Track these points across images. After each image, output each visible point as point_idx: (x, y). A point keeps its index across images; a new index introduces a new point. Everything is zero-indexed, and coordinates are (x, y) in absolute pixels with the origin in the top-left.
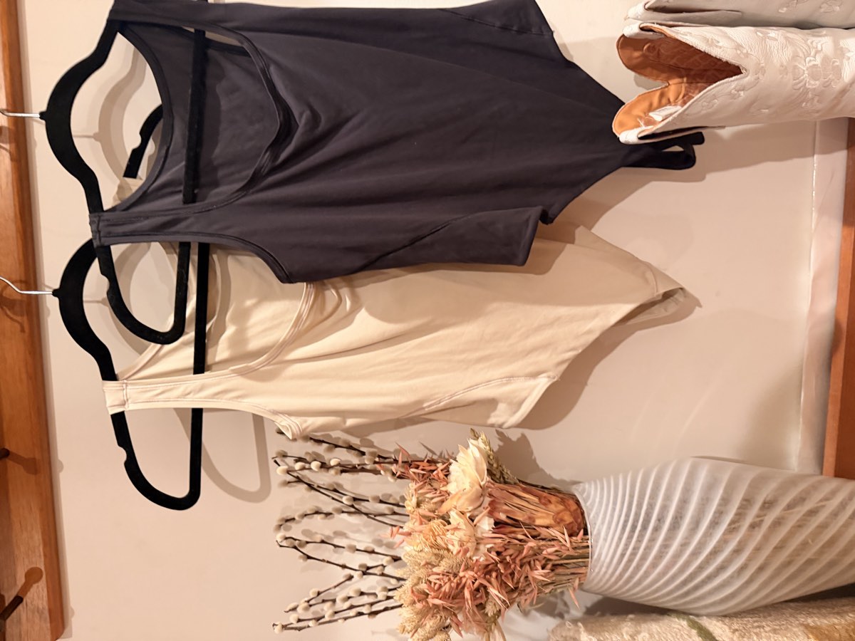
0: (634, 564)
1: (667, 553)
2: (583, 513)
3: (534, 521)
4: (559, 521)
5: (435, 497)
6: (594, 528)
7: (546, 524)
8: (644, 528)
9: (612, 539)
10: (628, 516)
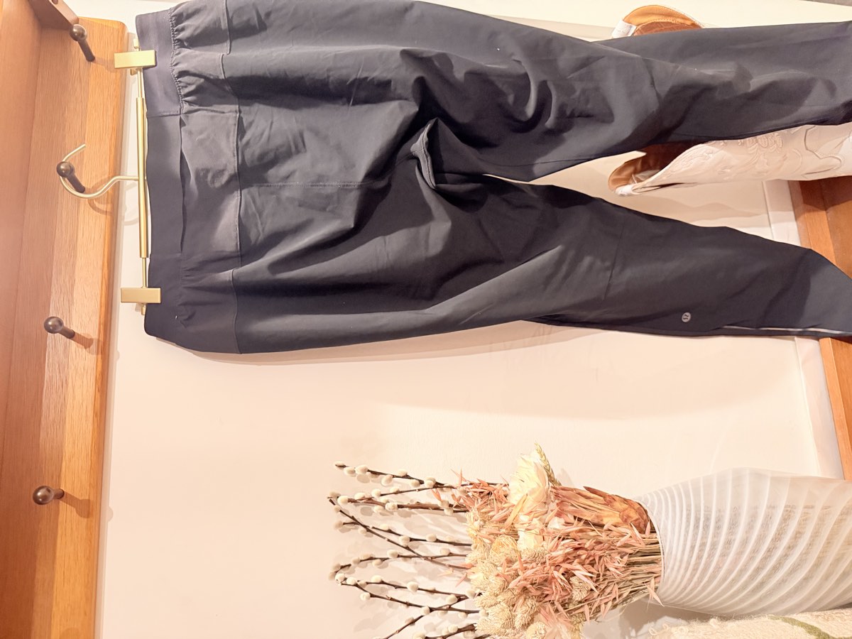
0: (705, 555)
3: (602, 520)
4: (626, 519)
6: (660, 524)
8: (707, 519)
9: (680, 532)
10: (689, 510)
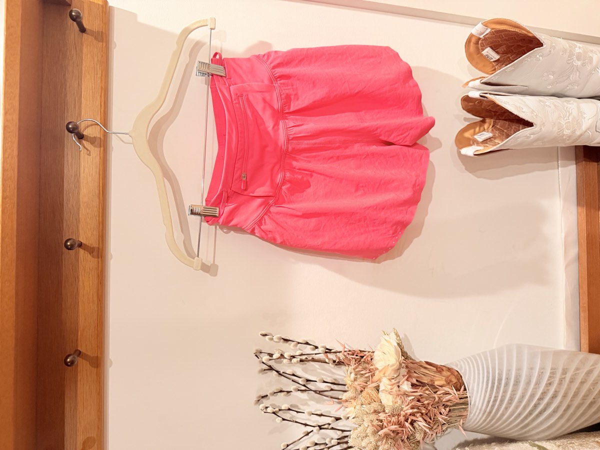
0: (496, 407)
1: (515, 398)
2: (461, 377)
3: (434, 383)
4: (449, 382)
5: (366, 373)
6: (470, 385)
7: (440, 385)
